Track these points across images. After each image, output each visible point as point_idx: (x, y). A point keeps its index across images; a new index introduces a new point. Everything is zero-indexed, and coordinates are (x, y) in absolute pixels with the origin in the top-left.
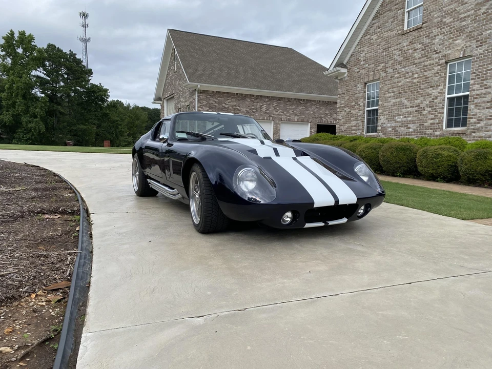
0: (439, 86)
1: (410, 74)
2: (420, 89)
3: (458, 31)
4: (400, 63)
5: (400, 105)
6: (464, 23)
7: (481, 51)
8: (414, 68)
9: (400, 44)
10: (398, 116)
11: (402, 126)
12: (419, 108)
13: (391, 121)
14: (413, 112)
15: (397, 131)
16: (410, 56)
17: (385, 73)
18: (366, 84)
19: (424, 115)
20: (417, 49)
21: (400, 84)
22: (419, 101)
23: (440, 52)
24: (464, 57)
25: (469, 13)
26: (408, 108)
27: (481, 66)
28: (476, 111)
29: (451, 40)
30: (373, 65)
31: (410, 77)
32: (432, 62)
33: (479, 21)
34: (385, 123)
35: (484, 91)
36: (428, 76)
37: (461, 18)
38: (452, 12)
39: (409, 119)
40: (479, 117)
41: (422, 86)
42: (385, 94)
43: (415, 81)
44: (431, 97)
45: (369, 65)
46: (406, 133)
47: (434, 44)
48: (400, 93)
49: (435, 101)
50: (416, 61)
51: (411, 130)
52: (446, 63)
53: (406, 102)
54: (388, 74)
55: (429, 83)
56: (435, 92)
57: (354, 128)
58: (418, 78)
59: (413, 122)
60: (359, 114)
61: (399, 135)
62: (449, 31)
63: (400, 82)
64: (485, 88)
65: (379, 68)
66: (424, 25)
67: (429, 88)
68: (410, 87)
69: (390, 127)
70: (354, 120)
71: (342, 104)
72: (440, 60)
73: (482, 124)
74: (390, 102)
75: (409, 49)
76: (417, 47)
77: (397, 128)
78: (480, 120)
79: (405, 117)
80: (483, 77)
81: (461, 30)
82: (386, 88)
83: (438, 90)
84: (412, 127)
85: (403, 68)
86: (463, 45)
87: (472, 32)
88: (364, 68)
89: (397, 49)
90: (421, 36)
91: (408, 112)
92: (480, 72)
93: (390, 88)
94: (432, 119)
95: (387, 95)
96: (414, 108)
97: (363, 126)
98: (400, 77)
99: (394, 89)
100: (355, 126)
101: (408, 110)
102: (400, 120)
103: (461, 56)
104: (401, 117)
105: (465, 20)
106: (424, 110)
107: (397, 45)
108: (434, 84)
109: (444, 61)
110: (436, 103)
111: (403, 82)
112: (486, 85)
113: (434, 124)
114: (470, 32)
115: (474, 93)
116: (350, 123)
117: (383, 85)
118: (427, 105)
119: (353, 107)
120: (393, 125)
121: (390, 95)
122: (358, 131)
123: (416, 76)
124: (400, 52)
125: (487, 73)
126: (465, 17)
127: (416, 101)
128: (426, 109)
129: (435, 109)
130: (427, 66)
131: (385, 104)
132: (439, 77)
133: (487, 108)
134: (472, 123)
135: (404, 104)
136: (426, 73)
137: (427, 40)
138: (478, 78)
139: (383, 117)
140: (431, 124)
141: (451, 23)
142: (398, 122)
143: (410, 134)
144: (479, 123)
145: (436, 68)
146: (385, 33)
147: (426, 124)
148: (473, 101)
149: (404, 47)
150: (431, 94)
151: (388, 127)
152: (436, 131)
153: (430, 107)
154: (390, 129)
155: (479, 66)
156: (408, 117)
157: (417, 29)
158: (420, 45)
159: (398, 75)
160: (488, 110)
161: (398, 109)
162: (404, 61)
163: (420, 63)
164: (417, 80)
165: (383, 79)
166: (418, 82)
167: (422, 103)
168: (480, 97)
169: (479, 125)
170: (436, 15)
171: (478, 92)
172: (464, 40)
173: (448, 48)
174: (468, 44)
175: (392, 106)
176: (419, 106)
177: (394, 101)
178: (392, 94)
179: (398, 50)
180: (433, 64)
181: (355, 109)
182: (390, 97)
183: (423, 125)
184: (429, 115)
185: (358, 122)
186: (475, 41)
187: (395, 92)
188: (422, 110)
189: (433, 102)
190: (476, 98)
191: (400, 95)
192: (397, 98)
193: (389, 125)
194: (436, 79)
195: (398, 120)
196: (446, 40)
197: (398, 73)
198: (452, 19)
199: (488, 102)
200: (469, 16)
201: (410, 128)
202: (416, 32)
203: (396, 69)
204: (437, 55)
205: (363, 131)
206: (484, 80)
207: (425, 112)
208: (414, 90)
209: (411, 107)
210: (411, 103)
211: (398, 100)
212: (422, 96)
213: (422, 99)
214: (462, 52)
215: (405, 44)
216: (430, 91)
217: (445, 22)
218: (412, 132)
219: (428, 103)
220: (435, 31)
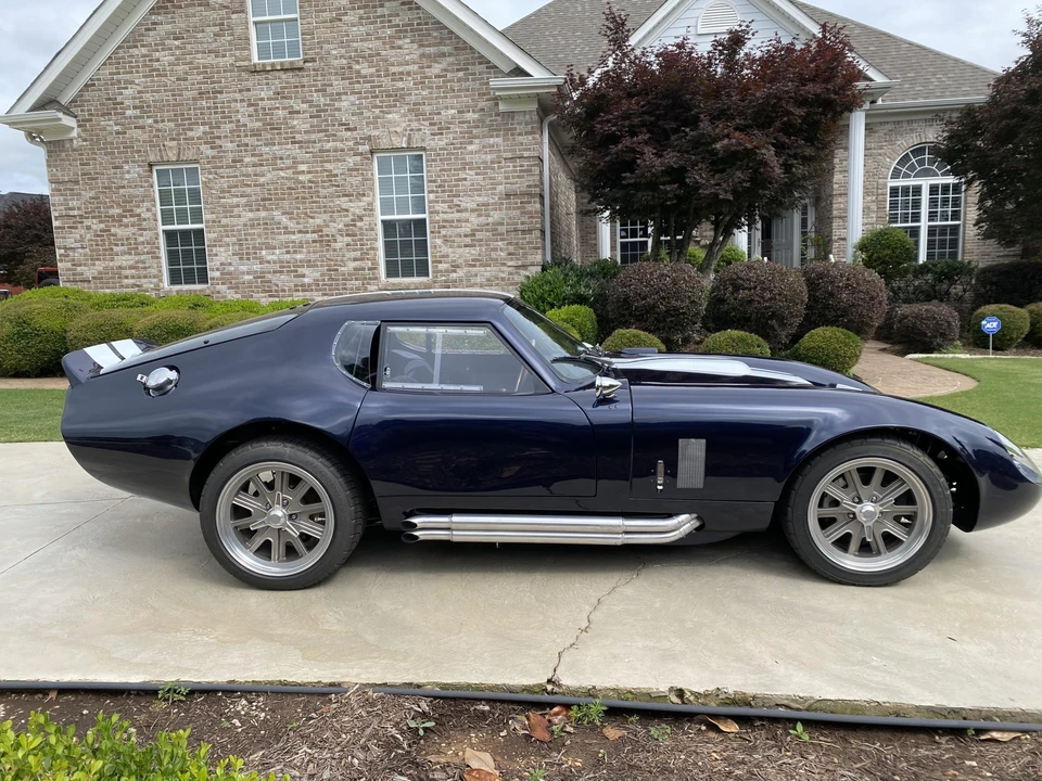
0: (364, 195)
1: (289, 162)
2: (318, 197)
3: (391, 96)
4: (256, 133)
5: (269, 226)
6: (400, 84)
7: (442, 144)
8: (295, 151)
9: (249, 90)
10: (267, 248)
11: (282, 272)
12: (321, 236)
13: (248, 259)
14: (307, 242)
15: (270, 282)
16: (281, 124)
17: (212, 148)
18: (151, 166)
19: (335, 250)
20: (298, 112)
21: (262, 180)
22: (318, 221)
23: (355, 129)
24: (409, 149)
25: (408, 68)
26: (294, 233)
27: (445, 170)
28: (445, 250)
29: (377, 111)
30: (172, 125)
31: (288, 168)
32: (339, 145)
33: (431, 88)
34: (230, 264)
35: (456, 216)
36: (335, 172)
37: (394, 74)
38: (371, 56)
39: (299, 256)
40: (454, 261)
41: (323, 192)
42: (220, 198)
43: (301, 178)
44: (347, 216)
45: (156, 122)
46: (296, 286)
47: (339, 110)
48: (263, 200)
49: (359, 224)
50: (298, 137)
51: (306, 280)
52: (372, 152)
53: (284, 220)
54: (224, 152)
55: (338, 186)
56: (356, 207)
57: (128, 272)
58: (309, 172)
59: (310, 264)
60: (141, 239)
61: (276, 291)
62: (371, 92)
63: (263, 175)
64: (458, 211)
65: (190, 134)
66: (308, 64)
67: (339, 196)
68: (290, 188)
69: (248, 273)
70: (123, 253)
71: (71, 209)
72: (357, 143)
73: (460, 273)
74: (240, 216)
75: (278, 108)
76: (296, 108)
77: (269, 276)
78: (455, 267)
79: (288, 252)
80: (451, 191)
81: (398, 97)
82: (224, 183)
83: (362, 204)
84: (310, 276)
85: (266, 145)
86: (404, 125)
87: (419, 104)
88: (143, 128)
89: (242, 101)
90: (304, 86)
91: (293, 242)
92: (445, 181)
93: (236, 186)
94: (355, 260)
95: (230, 201)
96: (309, 235)
97: (159, 267)
98: (262, 165)
99: (248, 190)
100: (131, 267)
101: (293, 237)
102: (275, 258)
103: (404, 146)
104: (277, 251)
105: (402, 79)
106: (335, 241)
107: (241, 91)
108: (349, 189)
109: (367, 148)
110: (361, 229)
111: (269, 176)
112: (459, 206)
113: (364, 269)
114: (415, 104)
115: (437, 218)
116: (112, 260)
117: (210, 176)
118: (340, 230)
119: (118, 220)
120: (257, 267)
121: (235, 200)
122: (143, 280)
123: (303, 167)
124: (251, 109)
125: (458, 185)
126: (402, 73)
127: (311, 221)
128: (339, 238)
129: (361, 240)
130: (328, 151)
131: (224, 221)
132: (360, 178)
133: (466, 246)
134: (441, 271)
135: (279, 223)
136: (329, 166)
137: (322, 99)
138: (443, 192)
139: (222, 249)
140: (355, 269)
141: (371, 76)
142: (269, 262)
143: (305, 288)
144: (455, 271)
145: (351, 161)
146: (200, 56)
147: (343, 269)
148: (439, 232)
149: (263, 99)
150: (347, 211)
151: (243, 273)
152: (368, 284)
153: (348, 235)
154: (247, 277)
155: (441, 171)
156: (295, 252)
157: (292, 69)
158: (305, 105)
159: (255, 159)
160: (467, 250)
161: (266, 234)
162: (266, 130)
163: (309, 142)
164: (309, 176)
165: (209, 163)
166: (310, 181)
167: (328, 226)
168: (451, 226)
169: (454, 275)
170: (334, 52)
171: (445, 216)
172: (405, 115)
173: (374, 123)
174: (415, 125)
175: (245, 225)
176: (321, 231)
177: (250, 215)
178: (244, 200)
179: (245, 104)
180: (342, 150)
181: (127, 226)
182: (238, 206)
183: (337, 270)
184: (348, 250)
185: (143, 257)
186: (427, 123)
187: (250, 196)
188: (329, 241)
189: (355, 225)
190: (444, 227)
191: (264, 202)
192: (258, 210)
193: (246, 270)
194: (356, 180)
195: (269, 258)
196: (367, 108)
197: (253, 155)
198: (373, 70)
199: (466, 236)
200: (408, 74)
201: (303, 276)
202: (290, 74)
203: (247, 145)
204: (349, 133)
205: (161, 281)
206: (454, 196)
207: (338, 245)
208: (302, 197)
209: (300, 232)
210: (298, 223)
211: (263, 214)
212: (325, 212)
213: (326, 217)
214: (405, 139)
215: (263, 95)
216: (343, 202)
217: (358, 72)
218: (309, 285)
219: (341, 226)
220: (338, 84)
